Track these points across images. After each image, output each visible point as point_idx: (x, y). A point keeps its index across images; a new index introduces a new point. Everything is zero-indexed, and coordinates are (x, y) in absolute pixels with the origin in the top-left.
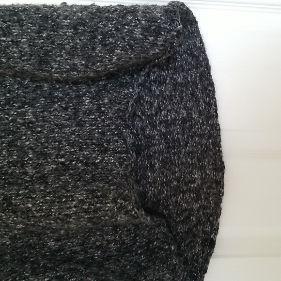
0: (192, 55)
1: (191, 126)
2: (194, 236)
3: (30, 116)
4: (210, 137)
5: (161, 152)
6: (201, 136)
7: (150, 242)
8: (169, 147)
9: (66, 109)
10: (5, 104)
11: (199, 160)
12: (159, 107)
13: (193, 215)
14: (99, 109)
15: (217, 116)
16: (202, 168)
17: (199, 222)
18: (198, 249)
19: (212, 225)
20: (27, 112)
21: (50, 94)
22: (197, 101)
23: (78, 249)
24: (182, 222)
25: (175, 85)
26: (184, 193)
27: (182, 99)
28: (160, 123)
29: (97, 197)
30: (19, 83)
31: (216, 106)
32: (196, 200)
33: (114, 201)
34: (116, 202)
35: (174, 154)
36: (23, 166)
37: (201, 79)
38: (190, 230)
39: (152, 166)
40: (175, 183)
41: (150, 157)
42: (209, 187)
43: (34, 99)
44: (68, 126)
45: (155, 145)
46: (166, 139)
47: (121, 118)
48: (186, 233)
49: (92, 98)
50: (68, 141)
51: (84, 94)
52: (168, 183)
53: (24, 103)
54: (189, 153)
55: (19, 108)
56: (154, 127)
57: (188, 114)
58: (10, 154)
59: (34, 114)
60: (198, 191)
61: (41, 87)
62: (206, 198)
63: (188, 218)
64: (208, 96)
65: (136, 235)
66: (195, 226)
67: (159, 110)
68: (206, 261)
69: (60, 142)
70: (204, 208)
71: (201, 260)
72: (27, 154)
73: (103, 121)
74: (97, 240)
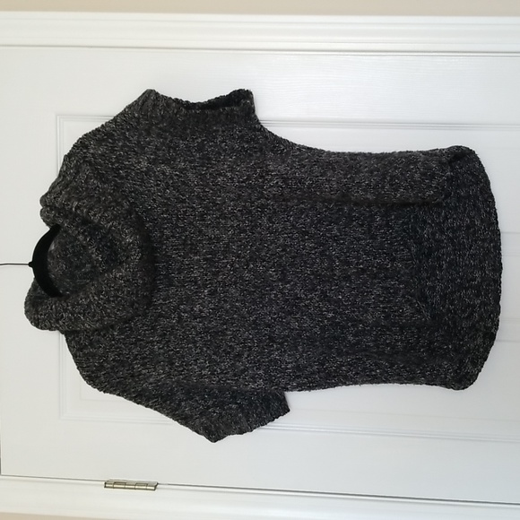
0: (472, 174)
1: (475, 232)
2: (477, 330)
3: (335, 232)
4: (491, 242)
5: (448, 254)
6: (484, 241)
7: (431, 342)
8: (456, 250)
9: (362, 225)
10: (317, 223)
11: (481, 262)
12: (446, 216)
13: (475, 312)
14: (387, 224)
15: (497, 223)
16: (482, 269)
17: (481, 318)
18: (479, 341)
19: (493, 321)
20: (333, 228)
21: (349, 214)
22: (479, 210)
23: (371, 344)
24: (467, 318)
25: (459, 198)
26: (467, 289)
27: (465, 209)
28: (448, 229)
29: (390, 293)
30: (327, 207)
31: (496, 214)
32: (477, 296)
33: (403, 296)
34: (405, 297)
35: (460, 255)
36: (332, 270)
37: (481, 193)
38: (473, 326)
39: (441, 266)
40: (459, 281)
41: (439, 258)
42: (488, 285)
43: (337, 218)
44: (364, 239)
45: (444, 247)
46: (453, 243)
47: (404, 231)
48: (470, 328)
49: (382, 216)
50: (364, 251)
51: (376, 214)
52: (453, 280)
53: (331, 222)
54: (472, 255)
55: (328, 225)
56: (442, 232)
57: (471, 222)
58: (322, 262)
59: (339, 230)
60: (478, 287)
61: (342, 209)
62: (486, 295)
63: (471, 314)
64: (489, 206)
65: (419, 337)
66: (478, 322)
67: (446, 218)
68: (487, 351)
69: (358, 252)
70: (486, 304)
71: (482, 350)
72: (334, 262)
73: (391, 234)
74: (387, 339)
